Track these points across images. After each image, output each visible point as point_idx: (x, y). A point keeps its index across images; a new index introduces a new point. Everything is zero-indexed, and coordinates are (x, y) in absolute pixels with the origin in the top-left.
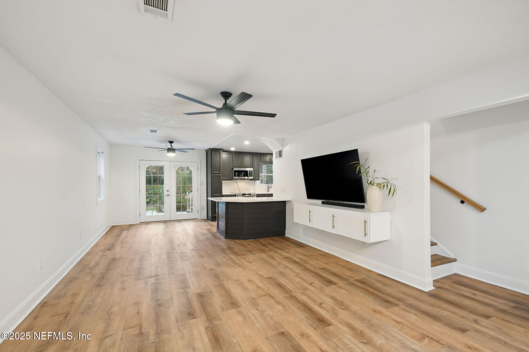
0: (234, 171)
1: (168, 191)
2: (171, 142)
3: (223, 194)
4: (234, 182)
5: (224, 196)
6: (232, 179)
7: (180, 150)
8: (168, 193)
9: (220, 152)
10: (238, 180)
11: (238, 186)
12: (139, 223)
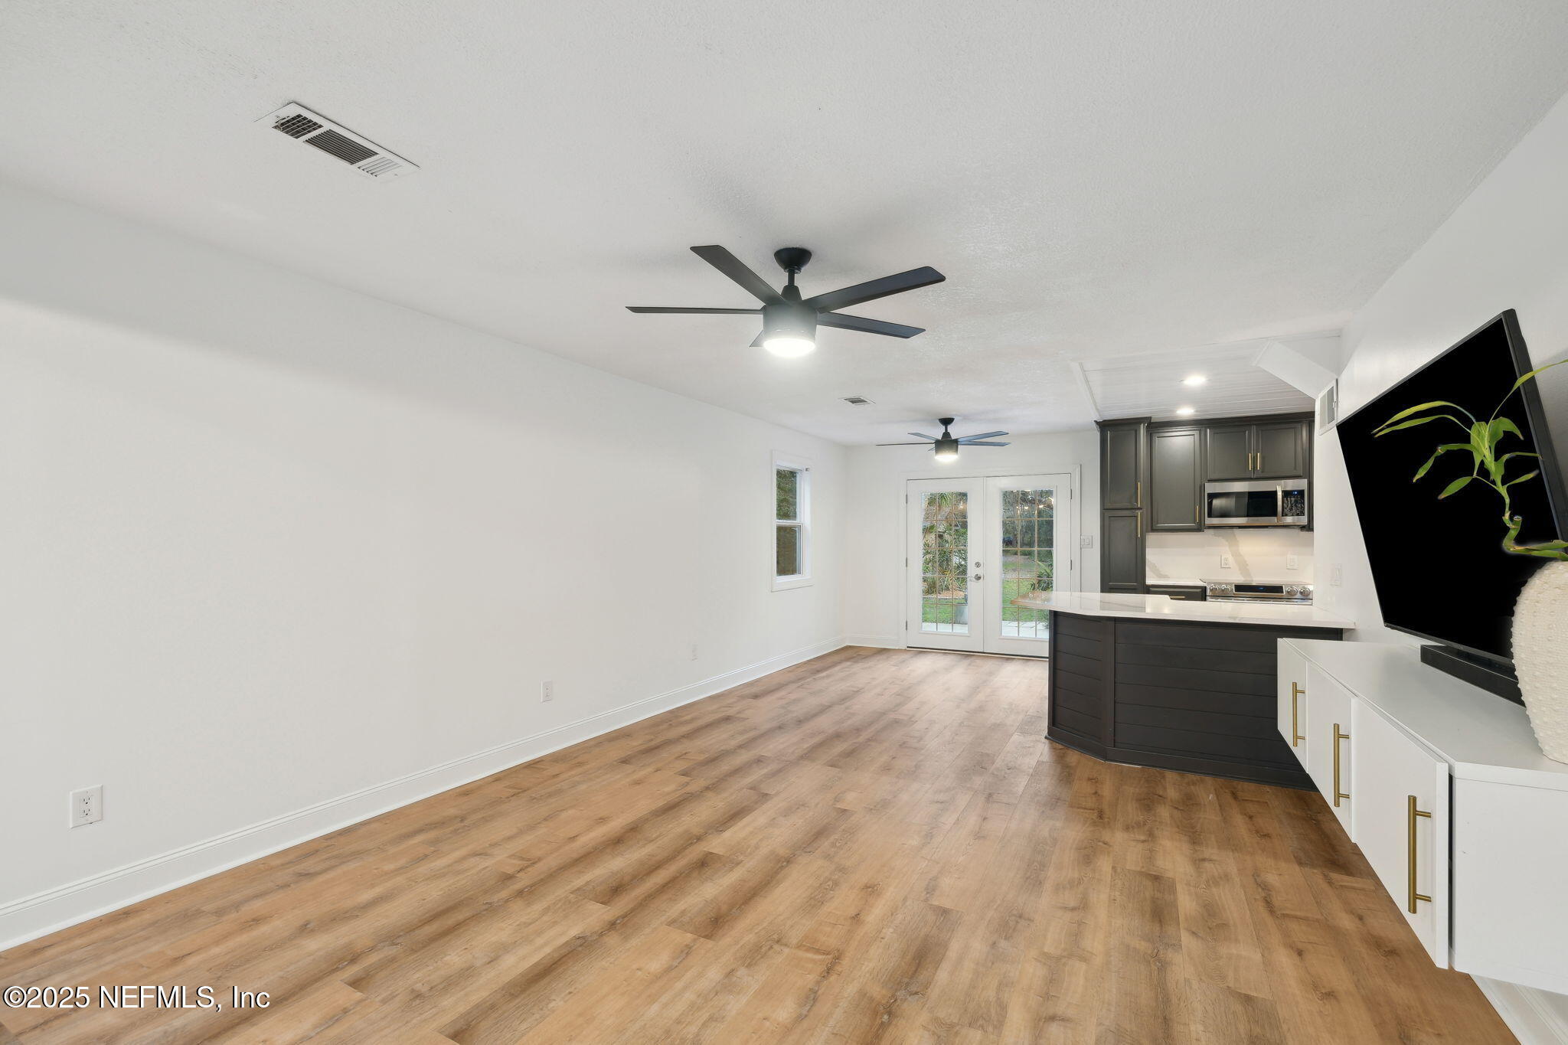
0: (1208, 494)
1: (978, 565)
2: (947, 422)
3: (1149, 581)
4: (1220, 538)
5: (1152, 589)
6: (1200, 528)
7: (975, 441)
8: (979, 571)
9: (1136, 431)
10: (1237, 531)
11: (1237, 555)
12: (904, 647)
